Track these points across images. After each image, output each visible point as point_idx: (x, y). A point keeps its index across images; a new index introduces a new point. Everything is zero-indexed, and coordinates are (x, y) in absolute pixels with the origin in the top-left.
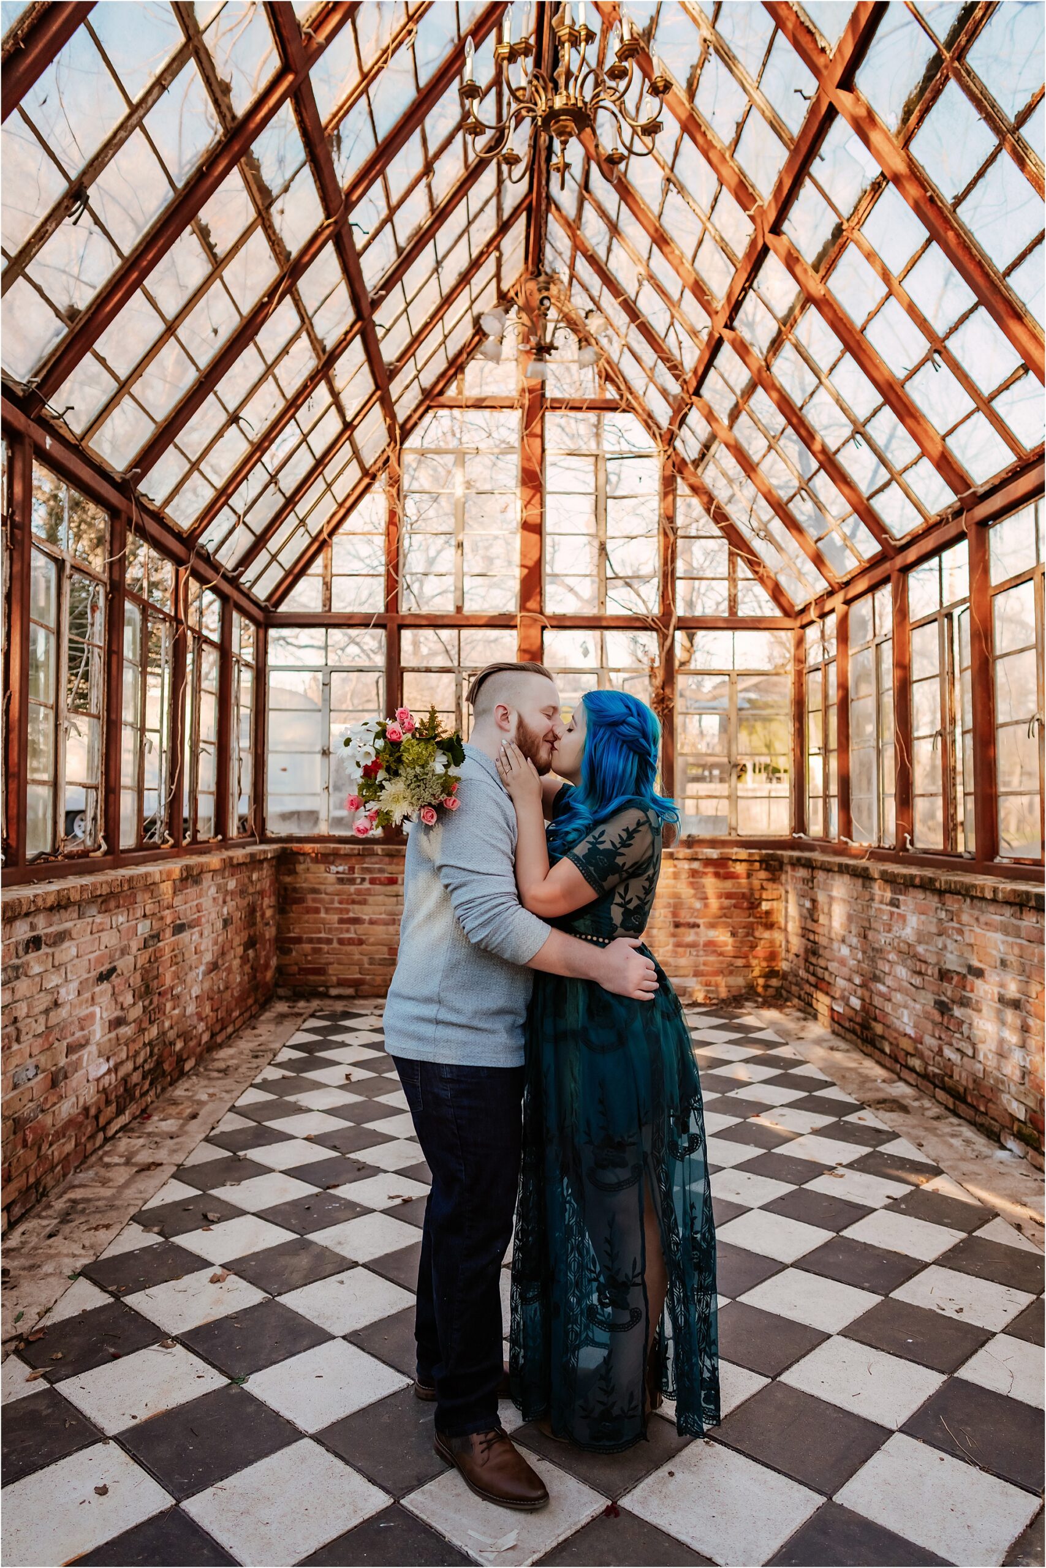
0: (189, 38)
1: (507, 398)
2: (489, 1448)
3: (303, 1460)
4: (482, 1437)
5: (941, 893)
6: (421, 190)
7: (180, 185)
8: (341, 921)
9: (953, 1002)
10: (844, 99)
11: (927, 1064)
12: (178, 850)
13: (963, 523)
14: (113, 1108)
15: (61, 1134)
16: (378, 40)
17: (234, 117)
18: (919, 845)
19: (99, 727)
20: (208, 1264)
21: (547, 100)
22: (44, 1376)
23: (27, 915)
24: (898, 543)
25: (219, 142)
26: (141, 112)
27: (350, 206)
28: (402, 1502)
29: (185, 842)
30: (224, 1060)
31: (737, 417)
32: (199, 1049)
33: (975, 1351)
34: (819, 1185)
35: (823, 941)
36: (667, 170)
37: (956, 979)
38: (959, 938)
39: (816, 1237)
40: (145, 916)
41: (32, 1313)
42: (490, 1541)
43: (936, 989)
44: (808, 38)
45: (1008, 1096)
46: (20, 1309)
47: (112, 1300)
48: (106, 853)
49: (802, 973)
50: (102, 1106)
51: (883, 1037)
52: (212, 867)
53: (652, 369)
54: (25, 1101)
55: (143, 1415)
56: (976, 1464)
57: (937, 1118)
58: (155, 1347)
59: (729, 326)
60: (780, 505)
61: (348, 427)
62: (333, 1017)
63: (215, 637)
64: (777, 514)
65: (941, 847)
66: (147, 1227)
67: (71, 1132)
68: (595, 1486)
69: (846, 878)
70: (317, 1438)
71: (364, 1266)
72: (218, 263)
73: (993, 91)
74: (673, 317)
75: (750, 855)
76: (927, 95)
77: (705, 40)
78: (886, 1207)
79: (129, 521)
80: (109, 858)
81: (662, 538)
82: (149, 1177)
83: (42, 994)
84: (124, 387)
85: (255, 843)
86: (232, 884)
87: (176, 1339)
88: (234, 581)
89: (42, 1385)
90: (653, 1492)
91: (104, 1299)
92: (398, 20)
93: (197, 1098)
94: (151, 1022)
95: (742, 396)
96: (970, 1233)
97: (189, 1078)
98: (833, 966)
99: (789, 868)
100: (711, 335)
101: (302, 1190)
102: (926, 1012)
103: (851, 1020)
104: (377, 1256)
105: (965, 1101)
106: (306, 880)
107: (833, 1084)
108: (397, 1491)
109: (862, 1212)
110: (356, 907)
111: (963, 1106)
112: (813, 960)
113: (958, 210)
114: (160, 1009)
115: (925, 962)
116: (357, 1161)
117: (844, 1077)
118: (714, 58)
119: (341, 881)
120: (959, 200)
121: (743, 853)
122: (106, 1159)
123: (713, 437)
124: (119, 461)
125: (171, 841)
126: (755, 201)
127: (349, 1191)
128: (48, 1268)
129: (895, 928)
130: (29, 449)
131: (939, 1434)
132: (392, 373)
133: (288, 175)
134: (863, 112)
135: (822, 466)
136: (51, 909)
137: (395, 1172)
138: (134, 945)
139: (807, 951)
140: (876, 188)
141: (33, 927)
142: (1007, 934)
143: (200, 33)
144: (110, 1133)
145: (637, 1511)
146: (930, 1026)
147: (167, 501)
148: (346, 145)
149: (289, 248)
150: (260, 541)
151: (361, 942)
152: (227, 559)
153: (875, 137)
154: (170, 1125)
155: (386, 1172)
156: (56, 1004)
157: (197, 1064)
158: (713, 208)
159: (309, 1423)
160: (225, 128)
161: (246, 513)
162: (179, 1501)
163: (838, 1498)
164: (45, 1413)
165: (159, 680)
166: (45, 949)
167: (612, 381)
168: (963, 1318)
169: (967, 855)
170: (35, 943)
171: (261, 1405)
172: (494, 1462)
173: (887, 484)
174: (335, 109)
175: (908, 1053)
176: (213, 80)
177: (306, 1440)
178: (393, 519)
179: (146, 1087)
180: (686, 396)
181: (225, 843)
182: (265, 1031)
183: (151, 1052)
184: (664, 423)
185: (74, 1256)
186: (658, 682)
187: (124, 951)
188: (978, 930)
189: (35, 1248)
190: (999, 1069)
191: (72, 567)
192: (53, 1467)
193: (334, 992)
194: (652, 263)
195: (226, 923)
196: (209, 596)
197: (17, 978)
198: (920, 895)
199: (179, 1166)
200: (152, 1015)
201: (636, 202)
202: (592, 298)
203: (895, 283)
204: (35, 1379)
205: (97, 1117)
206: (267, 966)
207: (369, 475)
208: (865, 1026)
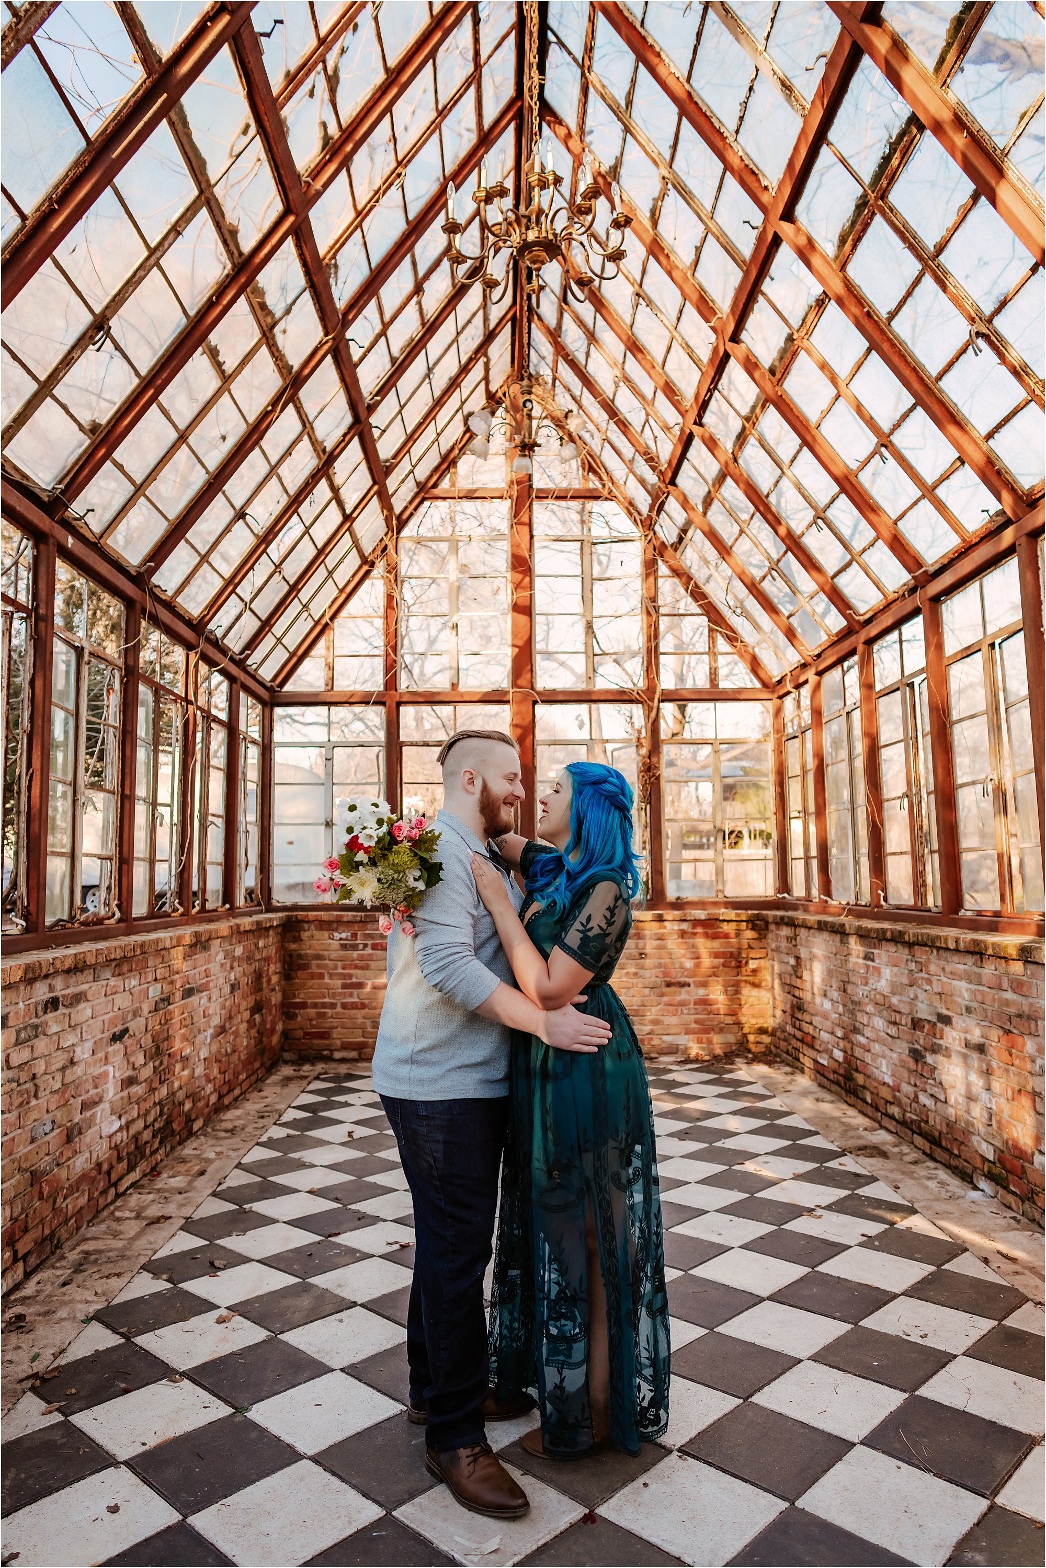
0: (201, 192)
1: (497, 489)
2: (475, 1461)
3: (302, 1479)
4: (468, 1452)
5: (910, 945)
6: (412, 307)
7: (192, 313)
8: (345, 986)
9: (926, 1049)
10: (786, 228)
11: (905, 1111)
12: (187, 919)
13: (918, 599)
14: (124, 1165)
15: (74, 1188)
16: (371, 183)
17: (241, 254)
18: (892, 901)
19: (113, 801)
20: (215, 1307)
21: (521, 234)
22: (58, 1410)
23: (46, 976)
24: (862, 619)
25: (228, 276)
26: (158, 254)
27: (346, 323)
28: (394, 1513)
29: (194, 911)
30: (231, 1120)
31: (710, 504)
32: (206, 1110)
33: (937, 1372)
34: (798, 1226)
35: (807, 996)
36: (637, 287)
37: (927, 1027)
38: (928, 988)
39: (794, 1272)
40: (156, 980)
41: (48, 1354)
42: (474, 1546)
43: (909, 1038)
44: (753, 178)
45: (978, 1138)
46: (36, 1350)
47: (123, 1340)
48: (120, 921)
49: (789, 1028)
50: (114, 1163)
51: (864, 1087)
52: (220, 934)
53: (632, 461)
54: (42, 1154)
55: (152, 1442)
56: (930, 1471)
57: (915, 1163)
58: (164, 1382)
59: (699, 422)
60: (753, 584)
61: (348, 518)
62: (337, 1079)
63: (223, 716)
64: (751, 592)
65: (912, 903)
66: (156, 1275)
67: (85, 1187)
68: (574, 1497)
69: (825, 935)
70: (315, 1459)
71: (362, 1305)
72: (227, 379)
73: (913, 224)
74: (647, 415)
75: (737, 915)
76: (858, 227)
77: (664, 178)
78: (861, 1245)
79: (144, 610)
80: (122, 925)
81: (645, 616)
82: (159, 1229)
83: (59, 1052)
84: (139, 489)
85: (261, 912)
86: (239, 951)
87: (184, 1375)
88: (240, 664)
89: (57, 1418)
90: (627, 1501)
91: (116, 1340)
92: (389, 165)
93: (204, 1156)
94: (161, 1083)
95: (714, 485)
96: (939, 1266)
97: (197, 1137)
98: (817, 1020)
99: (772, 927)
100: (682, 430)
101: (305, 1238)
102: (901, 1061)
103: (835, 1072)
104: (375, 1296)
105: (939, 1145)
106: (310, 947)
107: (817, 1133)
108: (389, 1505)
109: (836, 1249)
110: (359, 972)
111: (939, 1150)
112: (799, 1015)
113: (893, 323)
114: (170, 1070)
115: (899, 1012)
116: (358, 1212)
117: (827, 1126)
118: (672, 193)
119: (344, 947)
120: (893, 315)
121: (732, 914)
122: (118, 1214)
123: (688, 523)
124: (134, 557)
125: (181, 910)
126: (716, 314)
127: (349, 1239)
128: (62, 1313)
129: (871, 981)
130: (53, 549)
131: (897, 1445)
132: (389, 470)
133: (289, 301)
134: (802, 241)
135: (789, 549)
136: (68, 971)
137: (394, 1221)
138: (146, 1008)
139: (793, 1007)
140: (820, 304)
141: (51, 988)
142: (971, 983)
143: (210, 186)
144: (121, 1189)
145: (613, 1517)
146: (906, 1074)
147: (179, 591)
148: (342, 273)
149: (291, 363)
150: (266, 625)
151: (363, 1006)
152: (235, 643)
153: (816, 261)
154: (178, 1182)
155: (385, 1221)
156: (72, 1062)
157: (205, 1124)
158: (679, 319)
159: (308, 1445)
160: (233, 263)
161: (252, 601)
162: (185, 1517)
163: (800, 1504)
164: (59, 1442)
165: (170, 756)
166: (62, 1010)
167: (595, 472)
168: (928, 1342)
169: (934, 910)
170: (53, 1004)
171: (263, 1431)
172: (480, 1473)
173: (848, 565)
174: (332, 242)
175: (887, 1102)
176: (221, 224)
177: (305, 1461)
178: (391, 603)
179: (156, 1145)
180: (663, 486)
181: (233, 912)
182: (271, 1093)
183: (161, 1111)
184: (645, 510)
185: (87, 1302)
186: (644, 751)
187: (136, 1013)
188: (945, 980)
189: (50, 1296)
190: (968, 1112)
191: (90, 653)
192: (67, 1489)
193: (337, 1055)
194: (627, 366)
195: (233, 988)
196: (217, 678)
197: (36, 1036)
198: (892, 948)
199: (187, 1219)
200: (162, 1075)
201: (610, 313)
202: (574, 398)
203: (842, 385)
204: (51, 1412)
205: (109, 1173)
206: (273, 1031)
207: (368, 563)
208: (848, 1078)
